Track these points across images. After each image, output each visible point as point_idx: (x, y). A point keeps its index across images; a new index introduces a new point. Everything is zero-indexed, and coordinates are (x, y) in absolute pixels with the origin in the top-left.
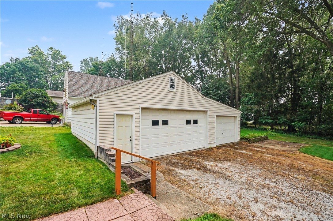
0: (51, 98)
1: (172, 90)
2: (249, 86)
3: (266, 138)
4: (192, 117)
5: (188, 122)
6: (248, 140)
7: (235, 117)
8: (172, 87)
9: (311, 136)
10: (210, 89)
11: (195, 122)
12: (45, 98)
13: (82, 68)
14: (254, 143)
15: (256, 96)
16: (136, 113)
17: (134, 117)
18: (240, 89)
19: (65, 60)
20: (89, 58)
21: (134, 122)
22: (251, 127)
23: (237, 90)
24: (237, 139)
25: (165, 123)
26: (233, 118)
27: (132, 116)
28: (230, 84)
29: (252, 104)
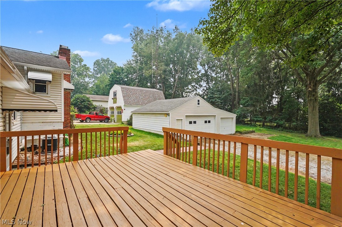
0: (92, 102)
1: (198, 105)
2: (246, 91)
3: (253, 132)
4: (207, 119)
5: (206, 122)
6: (241, 133)
7: (232, 118)
8: (199, 104)
9: (288, 131)
10: (215, 94)
11: (209, 122)
12: (89, 102)
13: (94, 69)
14: (244, 134)
15: (251, 99)
16: (183, 118)
17: (183, 120)
18: (239, 93)
19: (83, 63)
20: (100, 59)
21: (183, 123)
22: (248, 124)
23: (237, 94)
24: (233, 131)
25: (195, 122)
26: (231, 119)
27: (182, 120)
28: (232, 88)
29: (248, 106)
